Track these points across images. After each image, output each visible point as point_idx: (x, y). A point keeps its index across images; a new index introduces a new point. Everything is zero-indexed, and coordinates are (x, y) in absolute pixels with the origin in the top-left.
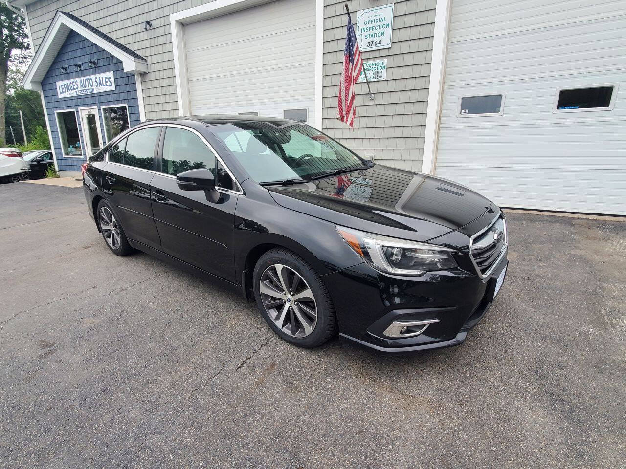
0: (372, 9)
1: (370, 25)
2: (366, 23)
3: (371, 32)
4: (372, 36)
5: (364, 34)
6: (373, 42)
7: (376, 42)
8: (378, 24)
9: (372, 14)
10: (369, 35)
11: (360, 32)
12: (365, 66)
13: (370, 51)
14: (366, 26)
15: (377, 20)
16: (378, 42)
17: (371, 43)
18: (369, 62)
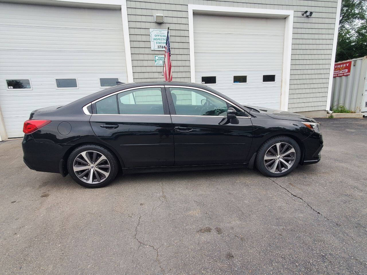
0: (159, 29)
1: (158, 37)
2: (156, 36)
3: (159, 41)
4: (160, 43)
5: (155, 41)
6: (160, 46)
7: (162, 47)
8: (162, 38)
9: (158, 32)
10: (158, 42)
11: (153, 40)
12: (157, 58)
13: (159, 51)
14: (156, 38)
15: (162, 36)
16: (163, 47)
17: (159, 47)
18: (159, 56)
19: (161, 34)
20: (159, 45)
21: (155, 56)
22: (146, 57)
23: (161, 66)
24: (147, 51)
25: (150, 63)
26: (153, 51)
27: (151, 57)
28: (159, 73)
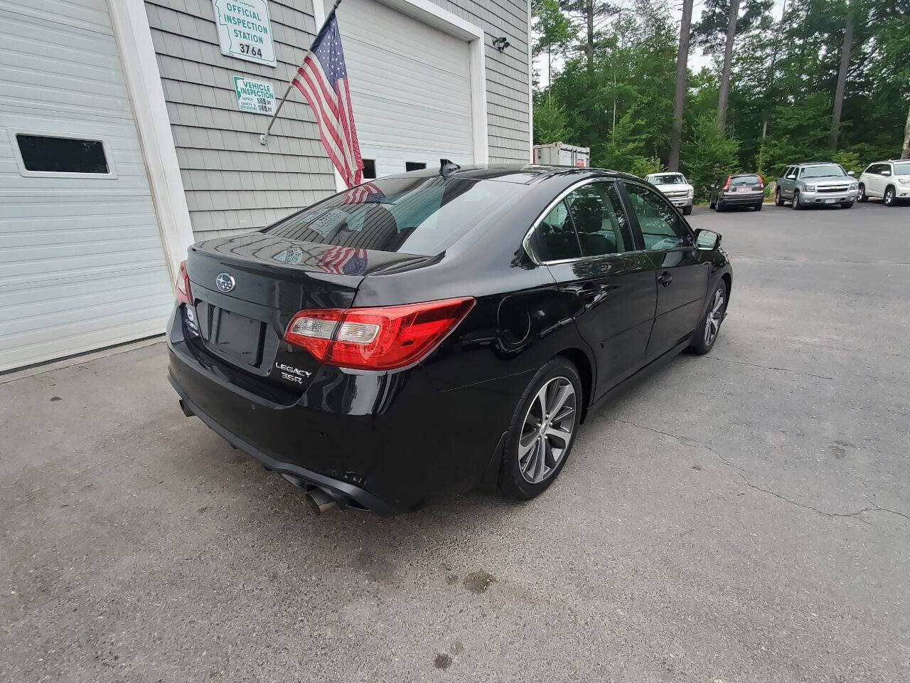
1: (236, 15)
2: (230, 8)
3: (242, 28)
4: (245, 36)
6: (248, 47)
7: (253, 50)
8: (250, 19)
10: (240, 32)
11: (222, 18)
12: (240, 84)
13: (244, 61)
14: (231, 14)
15: (248, 13)
16: (256, 50)
17: (246, 48)
18: (248, 79)
19: (245, 7)
20: (245, 42)
21: (236, 79)
22: (208, 76)
23: (254, 114)
24: (208, 54)
25: (224, 99)
26: (226, 58)
27: (222, 78)
28: (251, 135)
